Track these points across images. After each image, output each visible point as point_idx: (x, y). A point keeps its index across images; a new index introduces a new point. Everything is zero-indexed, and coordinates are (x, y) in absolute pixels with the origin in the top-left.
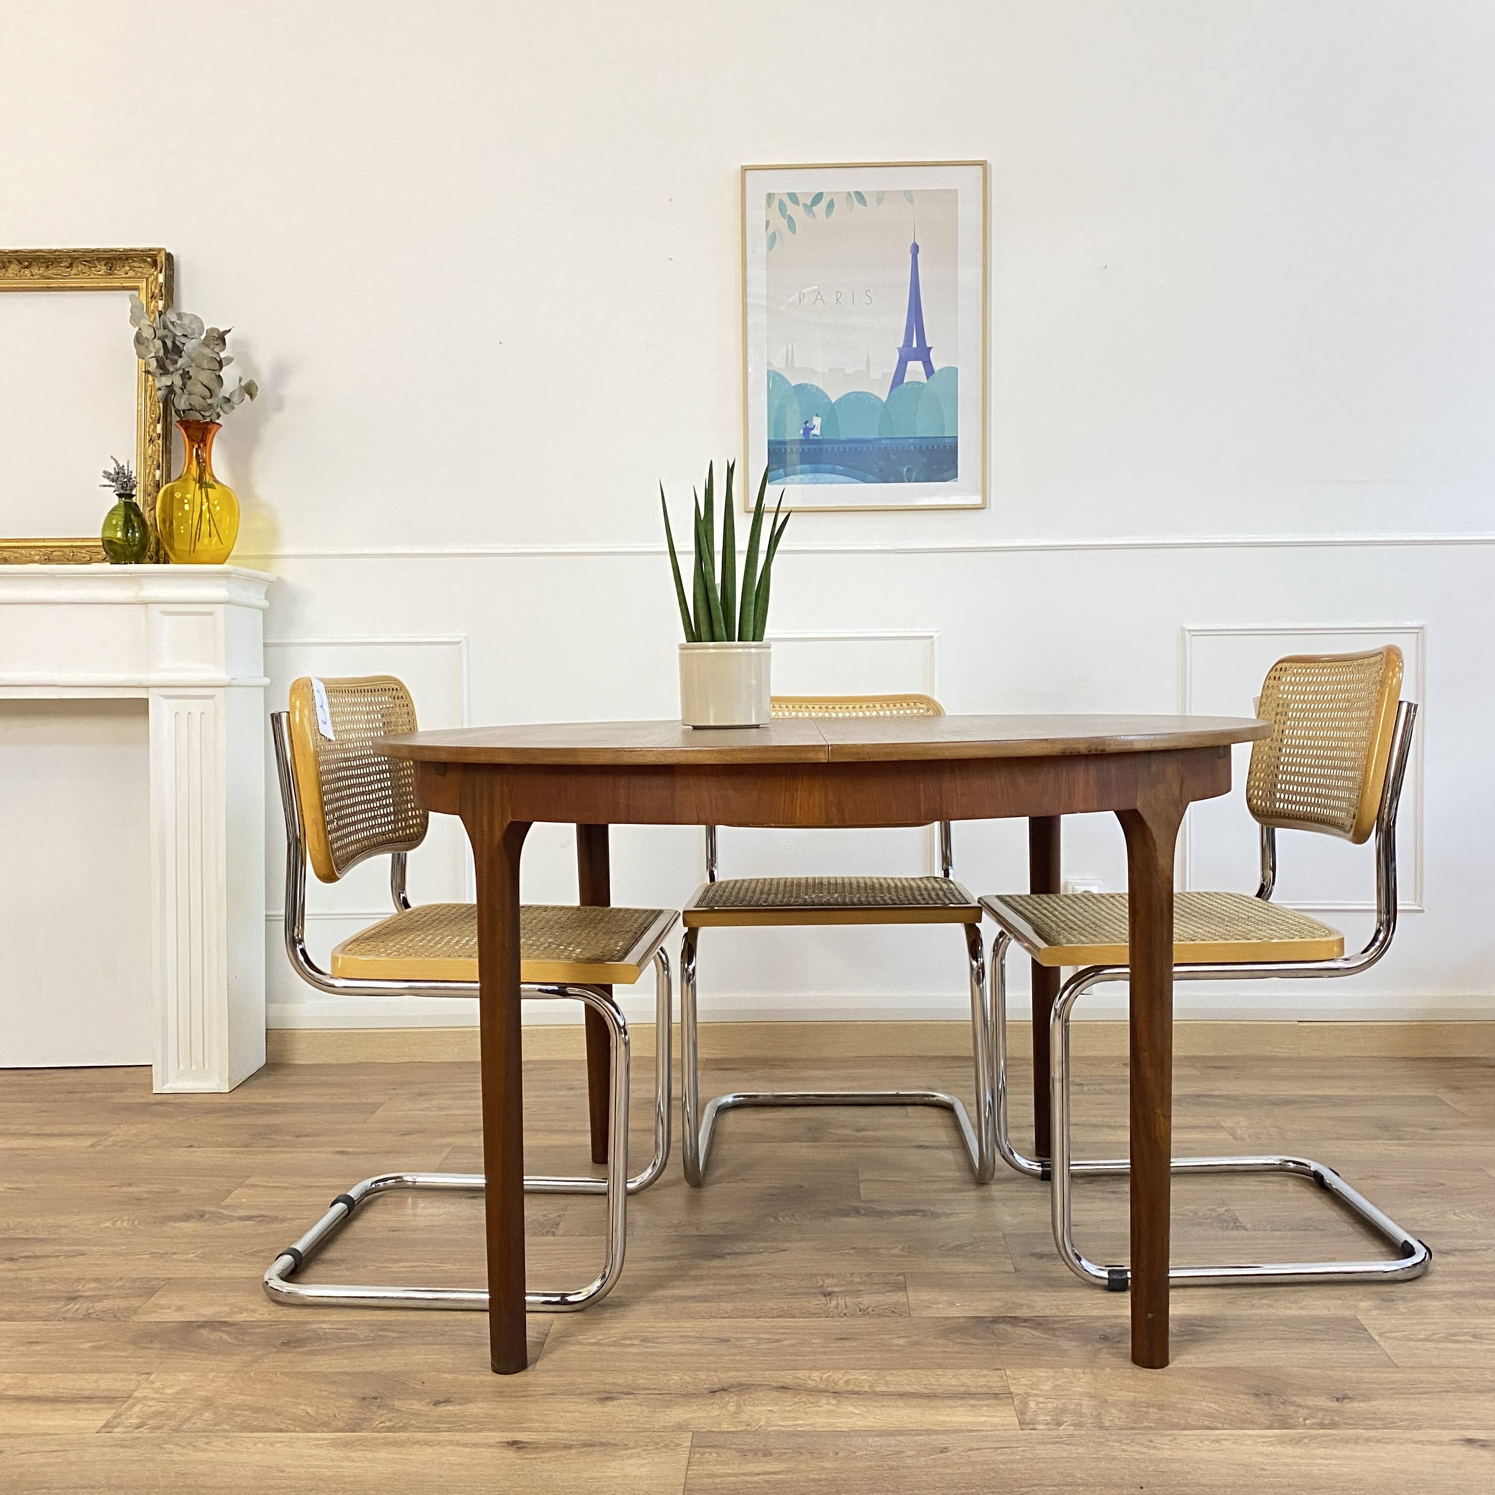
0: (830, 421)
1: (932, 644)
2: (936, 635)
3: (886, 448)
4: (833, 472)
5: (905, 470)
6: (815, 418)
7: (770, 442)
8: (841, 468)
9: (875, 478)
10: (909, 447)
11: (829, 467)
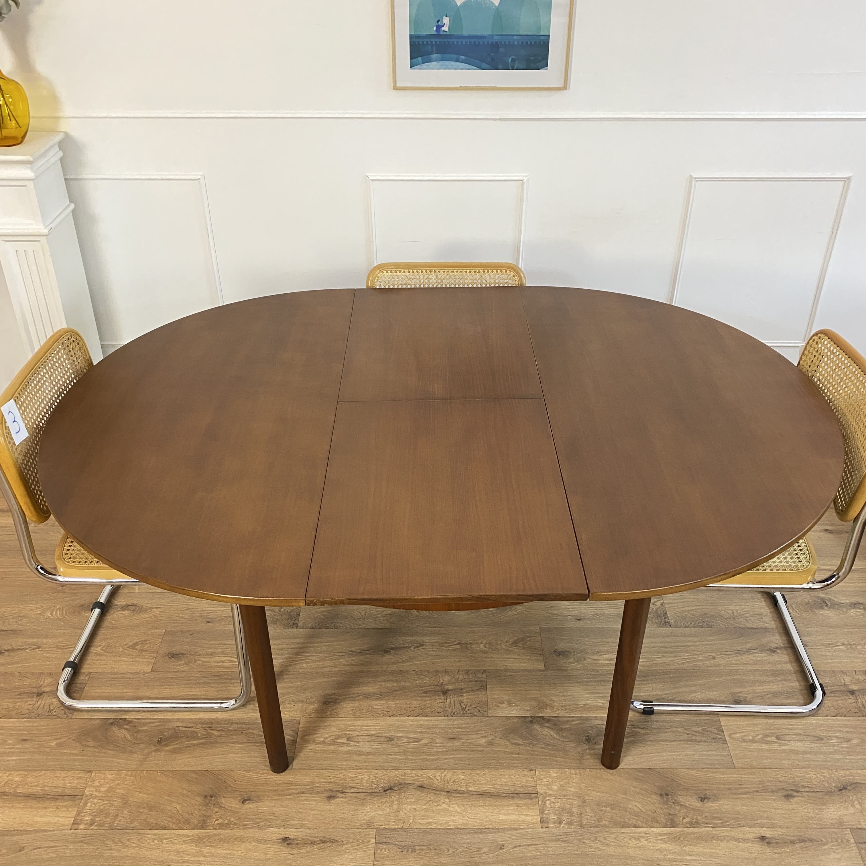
0: (456, 20)
1: (523, 185)
2: (525, 179)
3: (497, 43)
4: (457, 60)
5: (510, 59)
6: (445, 17)
7: (411, 37)
8: (464, 57)
9: (488, 66)
10: (514, 42)
11: (454, 56)
